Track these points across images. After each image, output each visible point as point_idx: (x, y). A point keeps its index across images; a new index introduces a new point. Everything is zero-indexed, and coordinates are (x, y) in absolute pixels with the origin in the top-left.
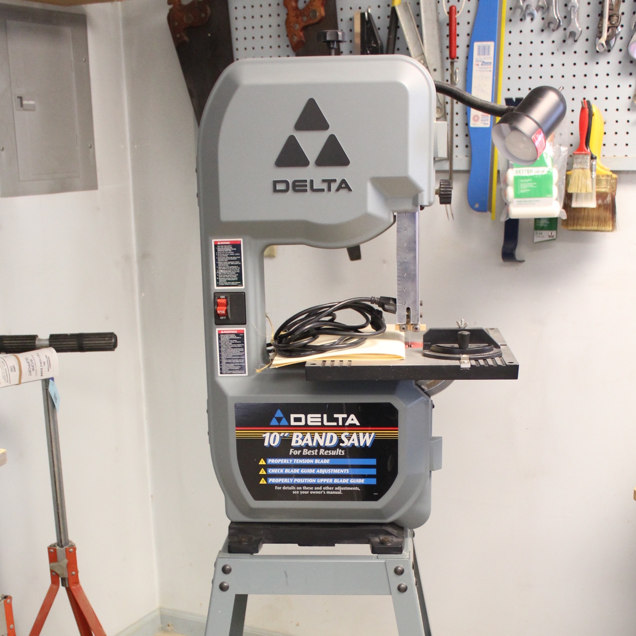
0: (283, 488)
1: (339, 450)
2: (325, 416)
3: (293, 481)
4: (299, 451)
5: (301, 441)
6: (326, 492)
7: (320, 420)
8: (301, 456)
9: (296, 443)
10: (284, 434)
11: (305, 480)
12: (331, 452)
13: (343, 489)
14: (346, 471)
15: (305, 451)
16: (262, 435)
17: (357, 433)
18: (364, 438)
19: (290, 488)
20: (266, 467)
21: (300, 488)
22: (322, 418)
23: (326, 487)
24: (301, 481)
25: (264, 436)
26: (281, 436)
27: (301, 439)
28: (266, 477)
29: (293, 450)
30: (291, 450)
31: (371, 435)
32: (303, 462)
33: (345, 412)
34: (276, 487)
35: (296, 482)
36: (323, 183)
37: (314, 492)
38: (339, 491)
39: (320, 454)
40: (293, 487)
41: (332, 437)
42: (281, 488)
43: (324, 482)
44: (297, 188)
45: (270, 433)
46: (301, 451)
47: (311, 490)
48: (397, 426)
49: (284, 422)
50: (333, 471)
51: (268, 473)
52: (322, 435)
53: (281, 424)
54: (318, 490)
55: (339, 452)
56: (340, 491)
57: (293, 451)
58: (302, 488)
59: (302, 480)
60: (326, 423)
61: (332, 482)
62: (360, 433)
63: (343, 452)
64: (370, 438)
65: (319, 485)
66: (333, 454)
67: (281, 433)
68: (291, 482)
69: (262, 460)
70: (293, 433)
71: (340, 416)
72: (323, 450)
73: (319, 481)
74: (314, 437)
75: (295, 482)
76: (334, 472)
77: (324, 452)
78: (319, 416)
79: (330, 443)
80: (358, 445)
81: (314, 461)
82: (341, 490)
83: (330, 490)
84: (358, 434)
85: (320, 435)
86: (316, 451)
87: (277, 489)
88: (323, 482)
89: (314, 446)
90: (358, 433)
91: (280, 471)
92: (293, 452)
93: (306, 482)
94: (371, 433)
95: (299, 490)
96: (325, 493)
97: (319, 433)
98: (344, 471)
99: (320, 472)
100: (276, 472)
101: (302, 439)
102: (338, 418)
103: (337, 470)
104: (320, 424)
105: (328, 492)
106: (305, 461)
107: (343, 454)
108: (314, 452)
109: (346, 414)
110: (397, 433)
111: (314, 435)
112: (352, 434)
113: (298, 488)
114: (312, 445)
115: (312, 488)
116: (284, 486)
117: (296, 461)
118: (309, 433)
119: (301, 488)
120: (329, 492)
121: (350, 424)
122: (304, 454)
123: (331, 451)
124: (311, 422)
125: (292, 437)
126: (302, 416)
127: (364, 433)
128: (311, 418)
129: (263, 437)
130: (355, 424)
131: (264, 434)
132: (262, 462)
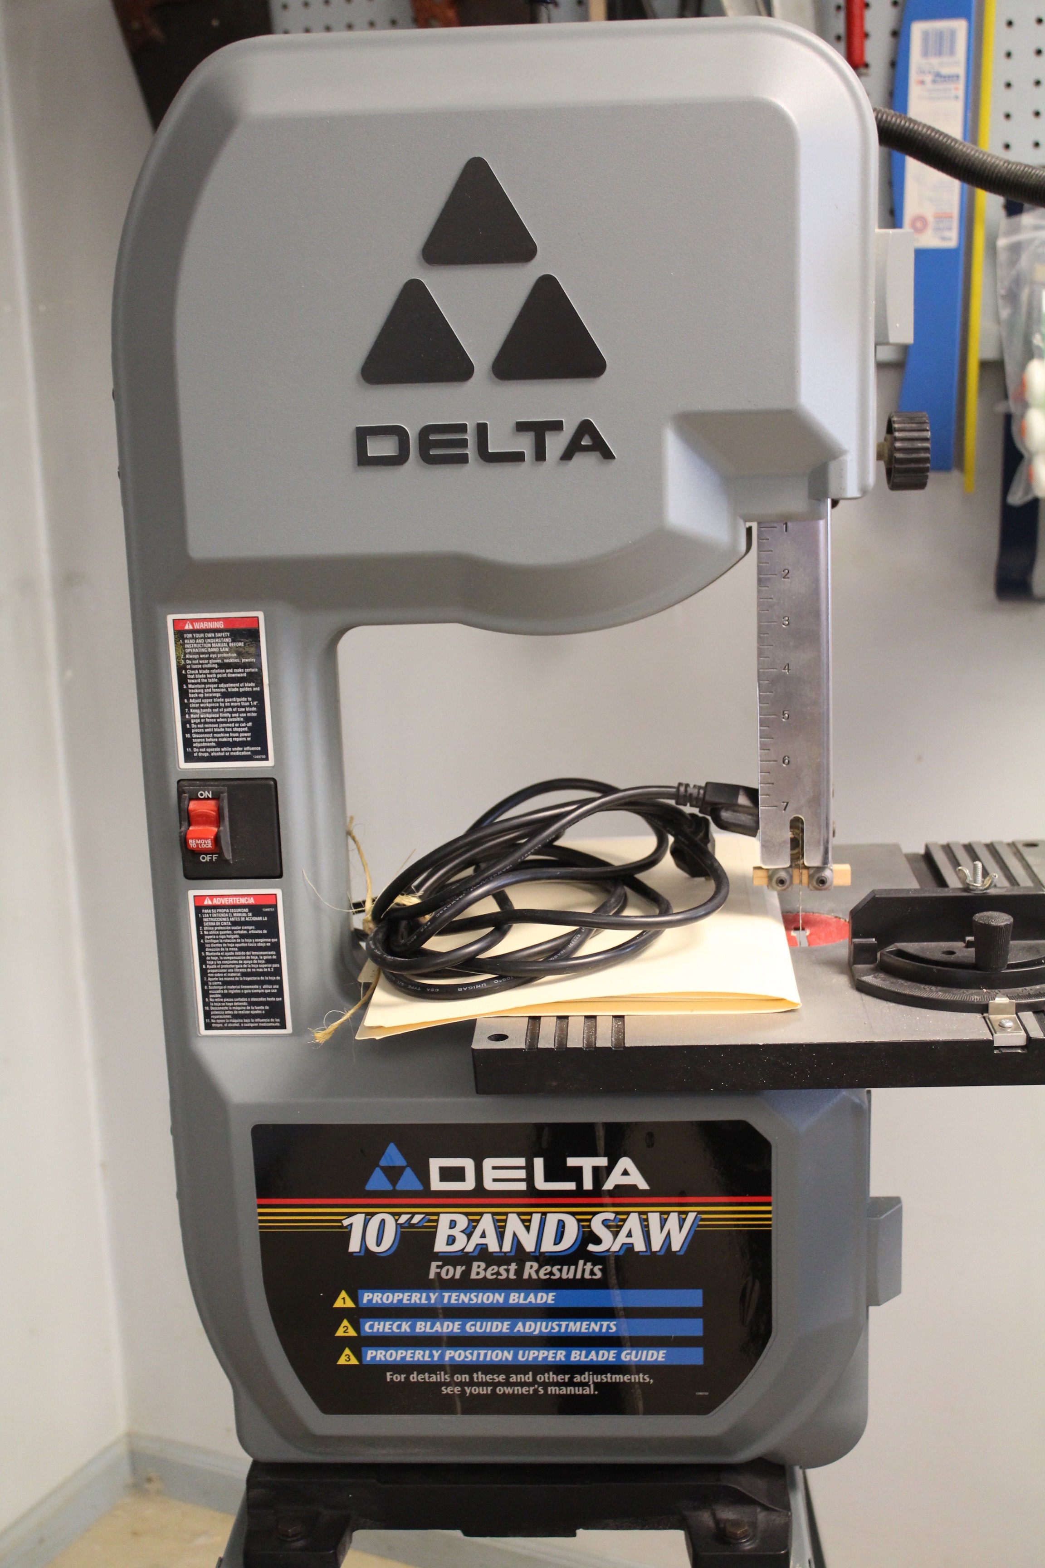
0: (411, 1376)
1: (585, 1264)
2: (539, 1163)
3: (442, 1356)
4: (460, 1269)
5: (464, 1237)
6: (546, 1390)
7: (522, 1174)
8: (465, 1284)
9: (448, 1244)
10: (409, 1216)
11: (479, 1355)
12: (560, 1270)
13: (598, 1379)
14: (609, 1327)
15: (479, 1267)
16: (340, 1221)
17: (640, 1213)
18: (662, 1228)
19: (434, 1379)
20: (357, 1315)
21: (465, 1378)
22: (529, 1168)
23: (546, 1375)
24: (466, 1357)
25: (346, 1223)
26: (401, 1224)
27: (462, 1232)
28: (359, 1344)
29: (440, 1263)
30: (434, 1265)
31: (684, 1220)
32: (470, 1299)
33: (602, 1151)
34: (388, 1374)
35: (452, 1358)
36: (521, 433)
37: (509, 1390)
38: (586, 1384)
39: (526, 1276)
40: (442, 1373)
41: (563, 1227)
42: (403, 1376)
43: (540, 1359)
44: (432, 452)
45: (367, 1214)
46: (464, 1268)
47: (499, 1384)
48: (768, 1193)
49: (409, 1181)
50: (567, 1326)
51: (362, 1334)
52: (530, 1221)
53: (401, 1186)
54: (522, 1384)
55: (584, 1270)
56: (589, 1386)
57: (438, 1267)
58: (471, 1378)
59: (472, 1354)
60: (541, 1184)
61: (563, 1359)
62: (649, 1214)
63: (596, 1269)
64: (681, 1228)
65: (523, 1369)
66: (564, 1276)
67: (400, 1214)
68: (436, 1358)
69: (343, 1294)
70: (438, 1214)
71: (587, 1164)
72: (536, 1265)
73: (523, 1357)
74: (504, 1227)
75: (447, 1358)
76: (569, 1331)
77: (537, 1272)
78: (521, 1161)
79: (555, 1244)
80: (644, 1249)
81: (507, 1298)
82: (594, 1383)
83: (558, 1384)
84: (645, 1217)
85: (523, 1221)
86: (513, 1267)
87: (392, 1379)
88: (536, 1358)
89: (505, 1253)
90: (646, 1213)
91: (399, 1327)
92: (438, 1270)
93: (481, 1358)
94: (686, 1213)
95: (462, 1384)
96: (542, 1392)
97: (519, 1214)
98: (601, 1326)
99: (527, 1330)
100: (387, 1330)
101: (468, 1232)
102: (579, 1170)
103: (578, 1323)
104: (522, 1186)
105: (553, 1388)
106: (477, 1297)
107: (599, 1275)
108: (508, 1271)
109: (605, 1156)
110: (769, 1212)
111: (505, 1221)
112: (624, 1217)
113: (458, 1378)
114: (498, 1250)
115: (501, 1378)
116: (415, 1373)
117: (450, 1297)
118: (490, 1215)
119: (467, 1376)
120: (557, 1388)
121: (617, 1187)
122: (473, 1276)
123: (559, 1267)
124: (495, 1180)
125: (436, 1227)
126: (468, 1164)
127: (662, 1213)
128: (494, 1168)
129: (342, 1227)
130: (635, 1186)
131: (346, 1217)
132: (343, 1300)
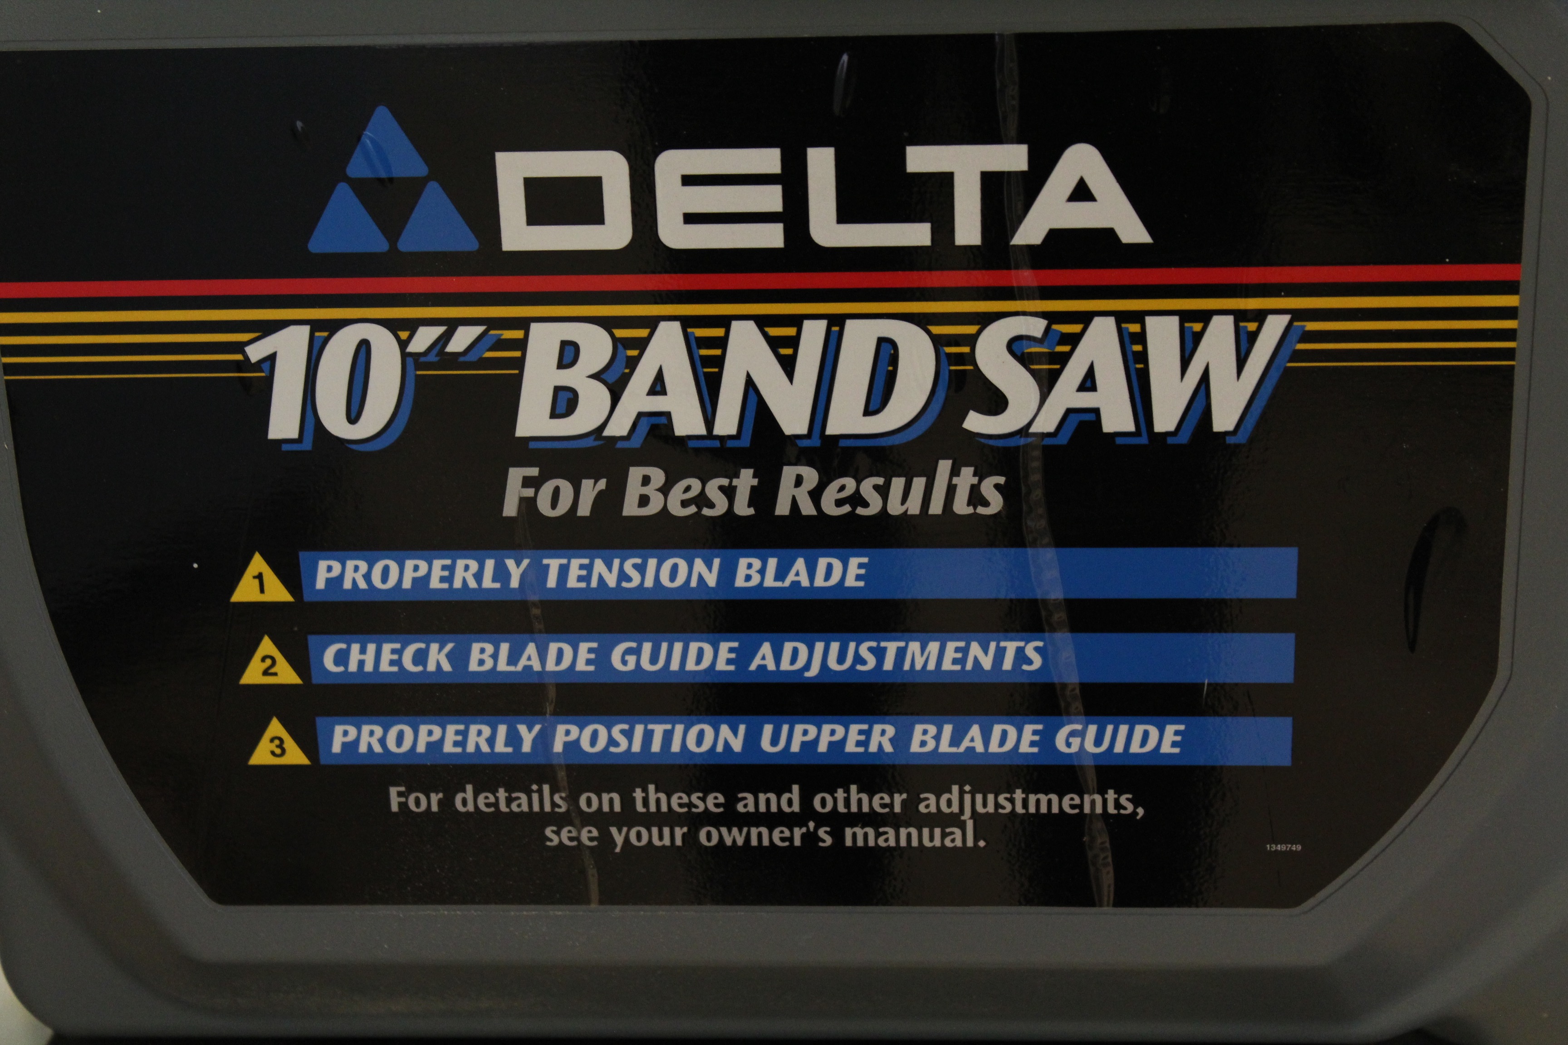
0: (459, 797)
1: (955, 472)
2: (821, 164)
3: (544, 740)
4: (590, 489)
5: (603, 391)
6: (838, 836)
7: (771, 198)
8: (606, 531)
9: (554, 415)
10: (437, 331)
11: (648, 736)
12: (883, 491)
13: (986, 804)
14: (1021, 657)
15: (646, 480)
16: (239, 347)
17: (1121, 317)
18: (1184, 364)
19: (522, 803)
20: (298, 625)
21: (611, 801)
22: (793, 181)
23: (840, 794)
24: (612, 742)
25: (256, 352)
26: (416, 356)
27: (596, 376)
28: (306, 707)
29: (534, 472)
30: (516, 475)
31: (1253, 337)
32: (623, 576)
33: (1012, 126)
34: (393, 791)
35: (572, 746)
37: (734, 837)
38: (955, 820)
39: (782, 508)
40: (546, 788)
41: (894, 360)
42: (435, 798)
43: (822, 748)
45: (316, 325)
46: (602, 484)
47: (708, 819)
48: (1514, 256)
49: (435, 224)
50: (901, 654)
51: (316, 679)
52: (794, 342)
53: (408, 243)
54: (772, 820)
55: (951, 490)
56: (962, 826)
57: (527, 482)
58: (628, 802)
59: (629, 734)
60: (828, 229)
61: (888, 748)
62: (1150, 321)
63: (988, 487)
64: (1241, 363)
65: (772, 776)
66: (895, 508)
67: (412, 325)
68: (526, 747)
69: (258, 564)
70: (524, 324)
71: (966, 165)
72: (811, 476)
73: (774, 741)
74: (719, 362)
75: (558, 747)
76: (907, 667)
77: (816, 495)
78: (768, 160)
79: (869, 411)
80: (1130, 427)
81: (728, 573)
82: (974, 813)
83: (873, 820)
84: (1135, 328)
85: (774, 343)
86: (746, 480)
87: (403, 806)
88: (810, 746)
89: (722, 438)
90: (1139, 317)
91: (421, 657)
92: (529, 492)
93: (656, 746)
94: (1260, 316)
95: (601, 820)
96: (829, 841)
97: (762, 322)
98: (1000, 653)
99: (785, 665)
100: (385, 667)
101: (611, 377)
102: (941, 184)
103: (934, 647)
104: (772, 237)
105: (859, 831)
106: (641, 569)
107: (996, 503)
108: (729, 492)
109: (1018, 140)
110: (1509, 313)
111: (722, 343)
112: (1076, 328)
113: (589, 802)
114: (700, 429)
115: (713, 802)
116: (469, 788)
117: (564, 571)
118: (676, 326)
119: (616, 797)
120: (871, 831)
121: (1053, 234)
122: (630, 508)
123: (880, 481)
124: (691, 218)
125: (520, 364)
126: (611, 168)
127: (1185, 316)
128: (689, 180)
129: (245, 365)
130: (1109, 234)
131: (257, 335)
132: (257, 581)
